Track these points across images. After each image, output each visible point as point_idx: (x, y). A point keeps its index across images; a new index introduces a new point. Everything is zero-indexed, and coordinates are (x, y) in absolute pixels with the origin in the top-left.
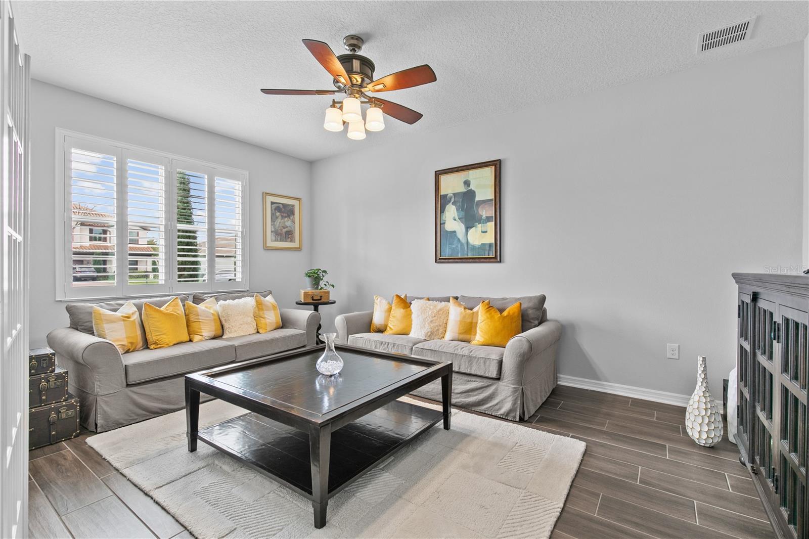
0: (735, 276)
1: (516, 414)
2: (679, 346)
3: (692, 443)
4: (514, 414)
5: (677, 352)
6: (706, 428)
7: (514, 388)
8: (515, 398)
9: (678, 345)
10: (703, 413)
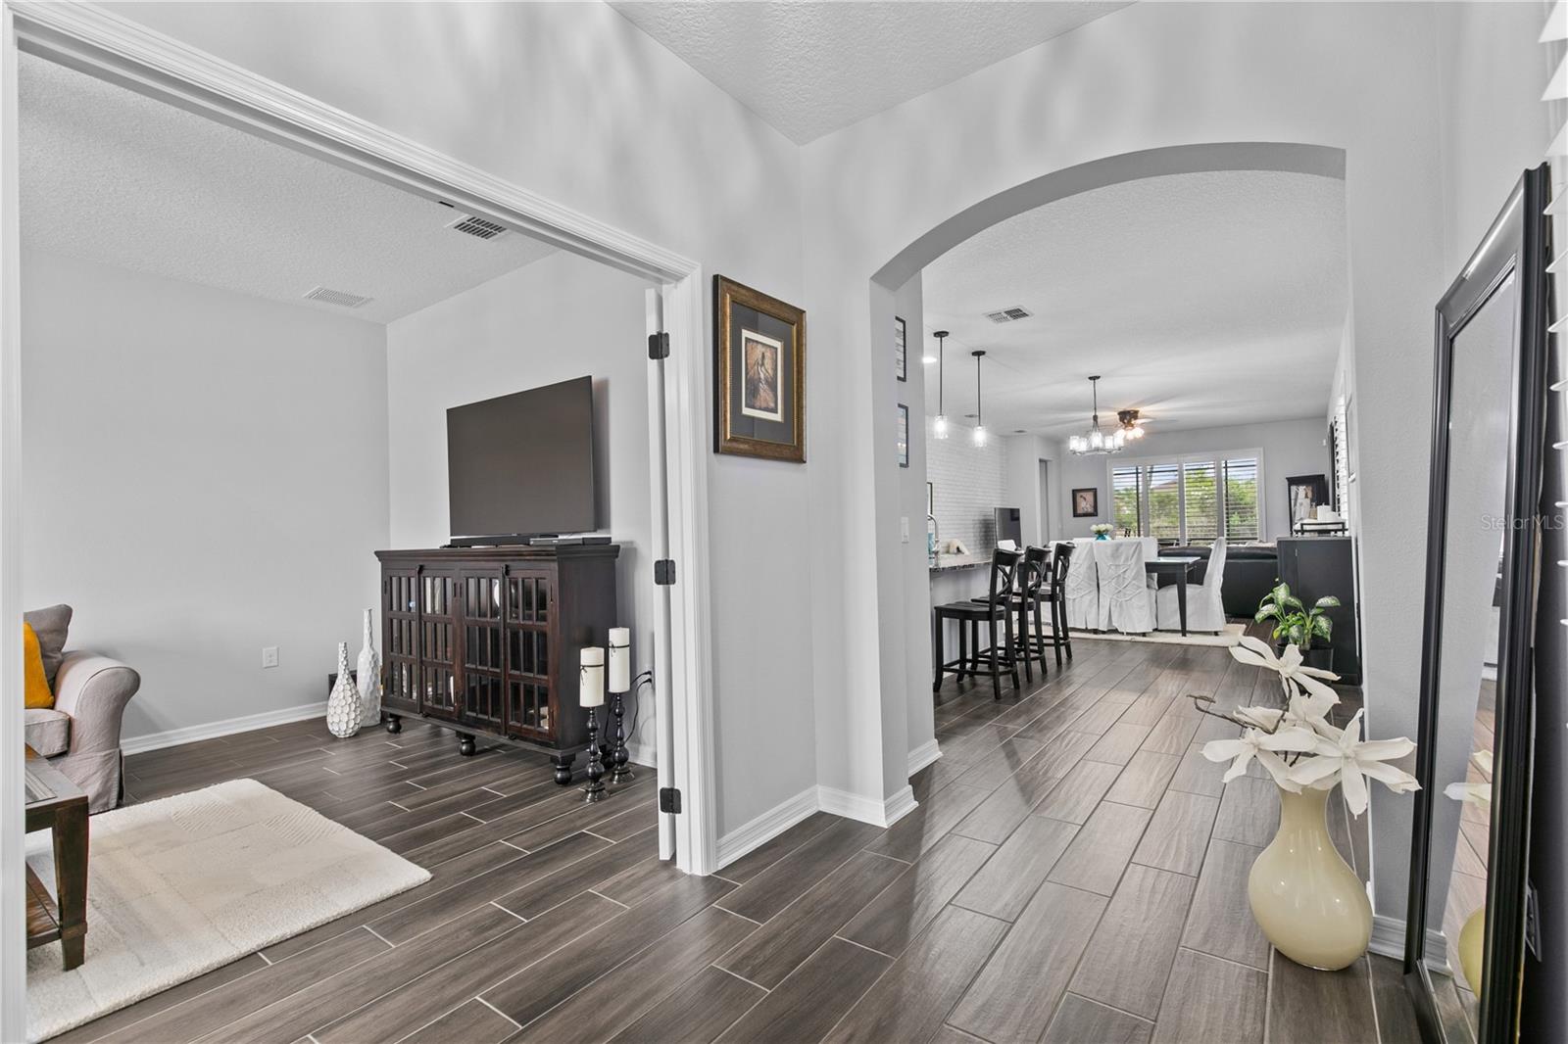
0: (377, 553)
1: (108, 799)
2: (278, 649)
3: (335, 738)
4: (105, 800)
5: (275, 658)
6: (353, 716)
7: (105, 756)
8: (107, 771)
9: (275, 648)
10: (350, 700)
